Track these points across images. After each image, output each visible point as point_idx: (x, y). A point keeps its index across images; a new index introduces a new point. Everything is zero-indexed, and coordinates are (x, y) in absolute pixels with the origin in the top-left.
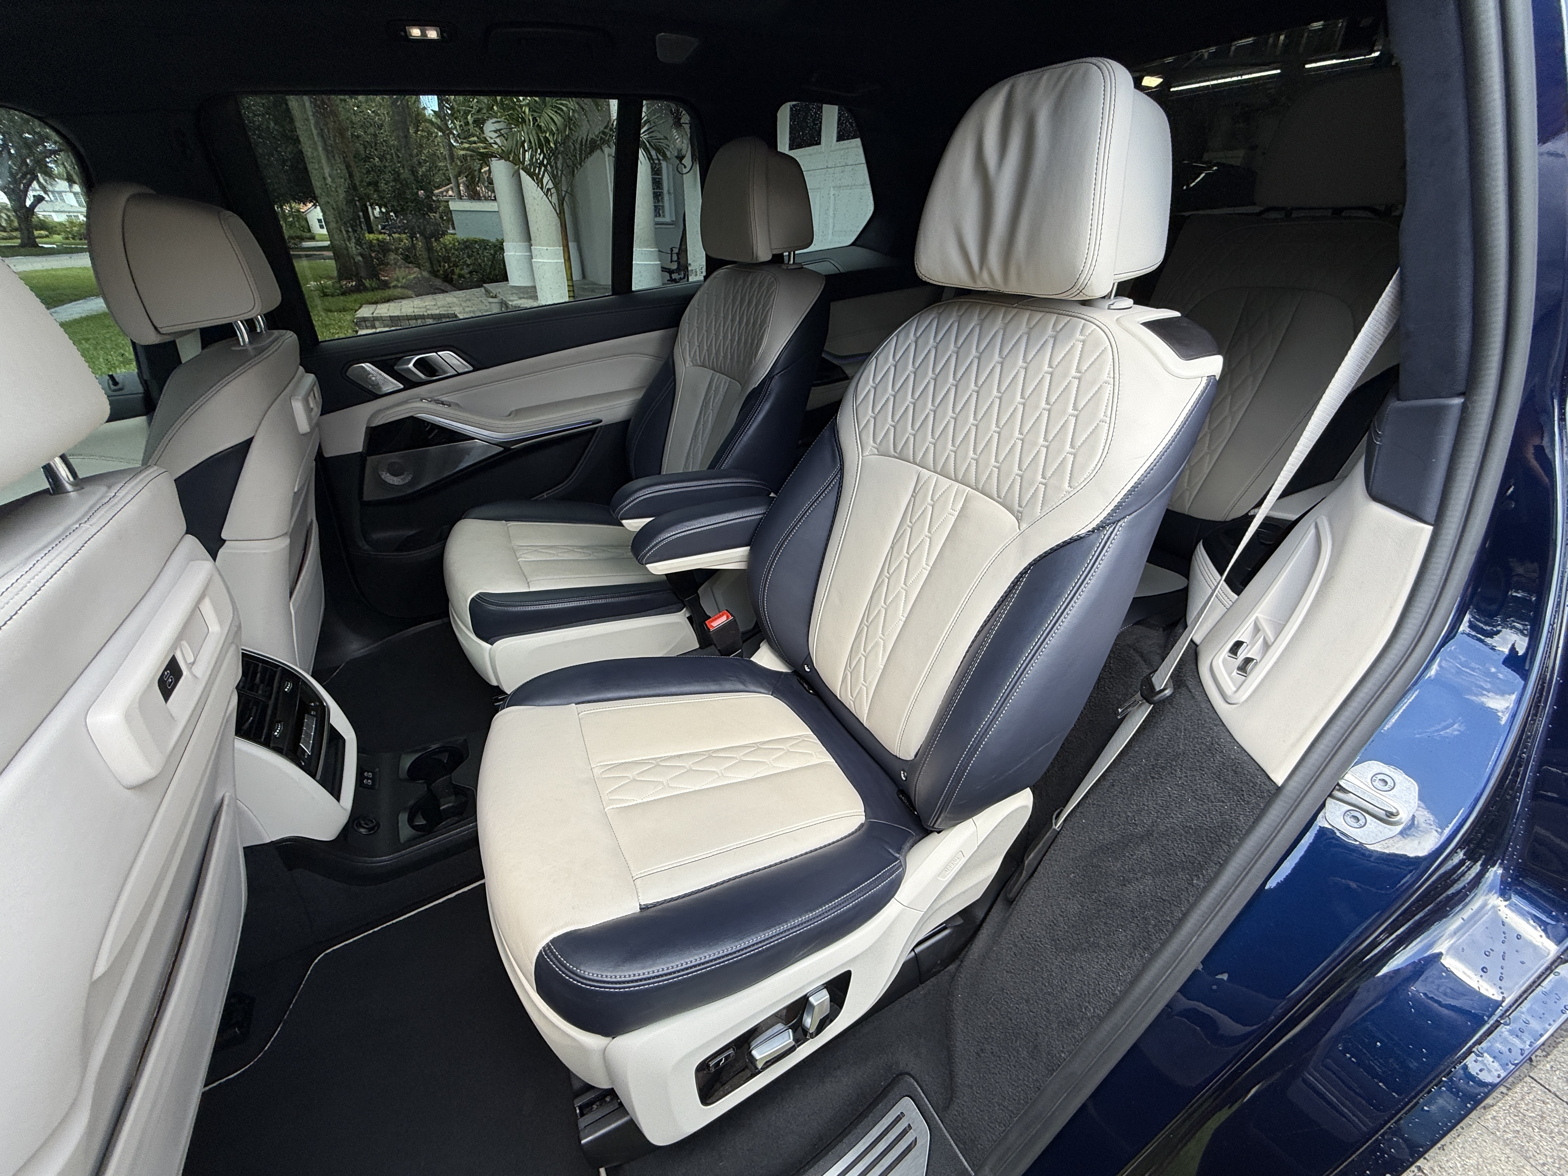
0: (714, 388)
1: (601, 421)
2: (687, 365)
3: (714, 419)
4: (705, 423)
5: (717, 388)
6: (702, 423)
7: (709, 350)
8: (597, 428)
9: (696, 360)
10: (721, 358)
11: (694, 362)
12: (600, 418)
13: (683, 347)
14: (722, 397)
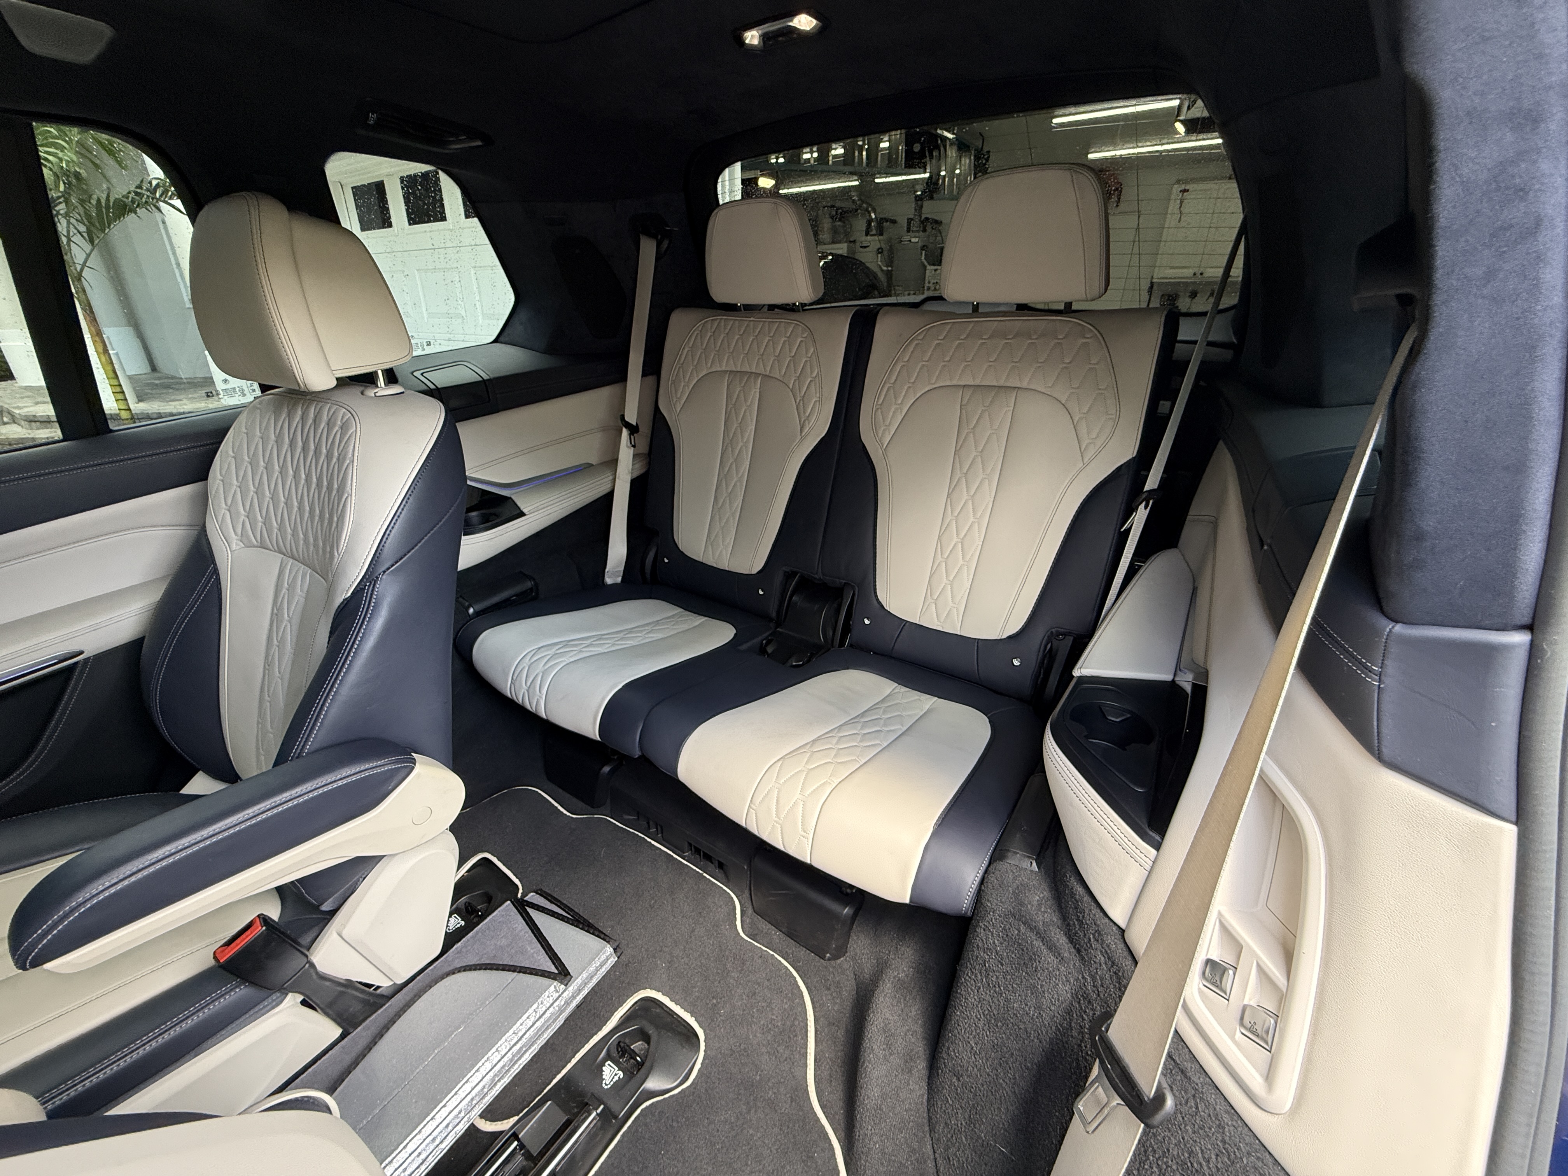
0: (286, 585)
1: (82, 653)
2: (234, 547)
3: (294, 640)
4: (282, 641)
5: (291, 588)
6: (275, 642)
7: (266, 521)
8: (76, 663)
9: (248, 537)
10: (289, 536)
11: (246, 541)
12: (76, 648)
13: (220, 519)
14: (302, 600)
